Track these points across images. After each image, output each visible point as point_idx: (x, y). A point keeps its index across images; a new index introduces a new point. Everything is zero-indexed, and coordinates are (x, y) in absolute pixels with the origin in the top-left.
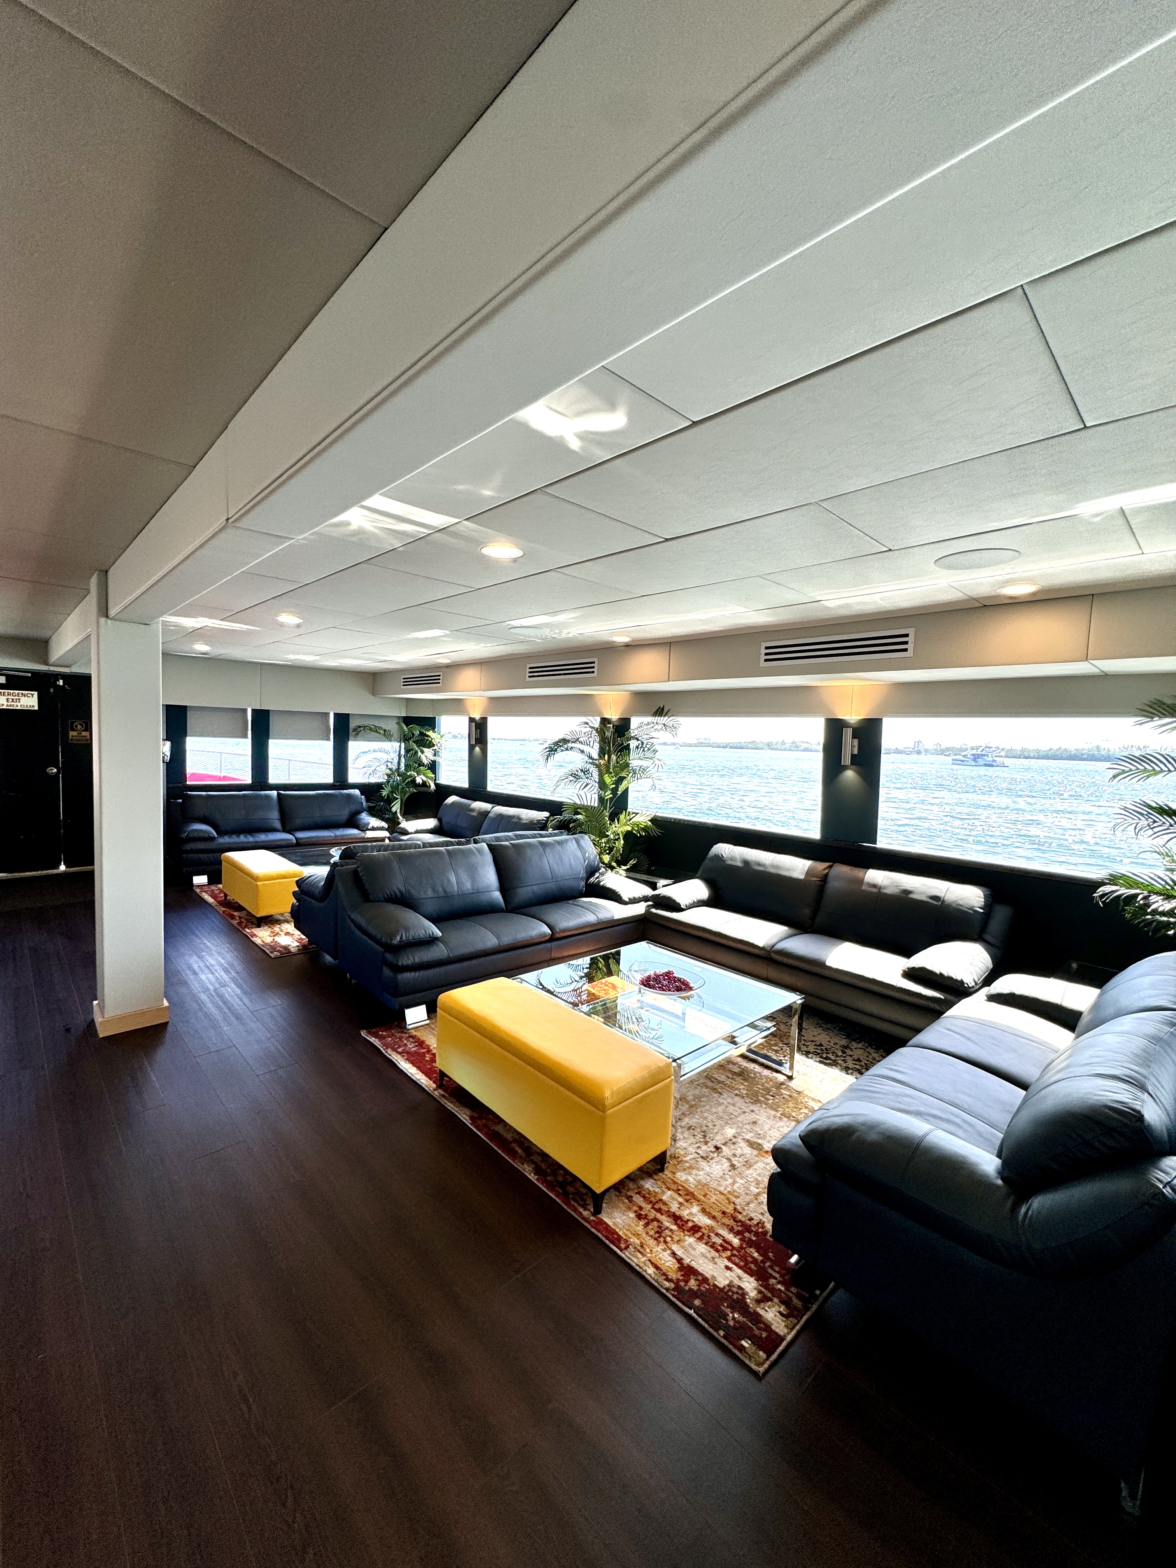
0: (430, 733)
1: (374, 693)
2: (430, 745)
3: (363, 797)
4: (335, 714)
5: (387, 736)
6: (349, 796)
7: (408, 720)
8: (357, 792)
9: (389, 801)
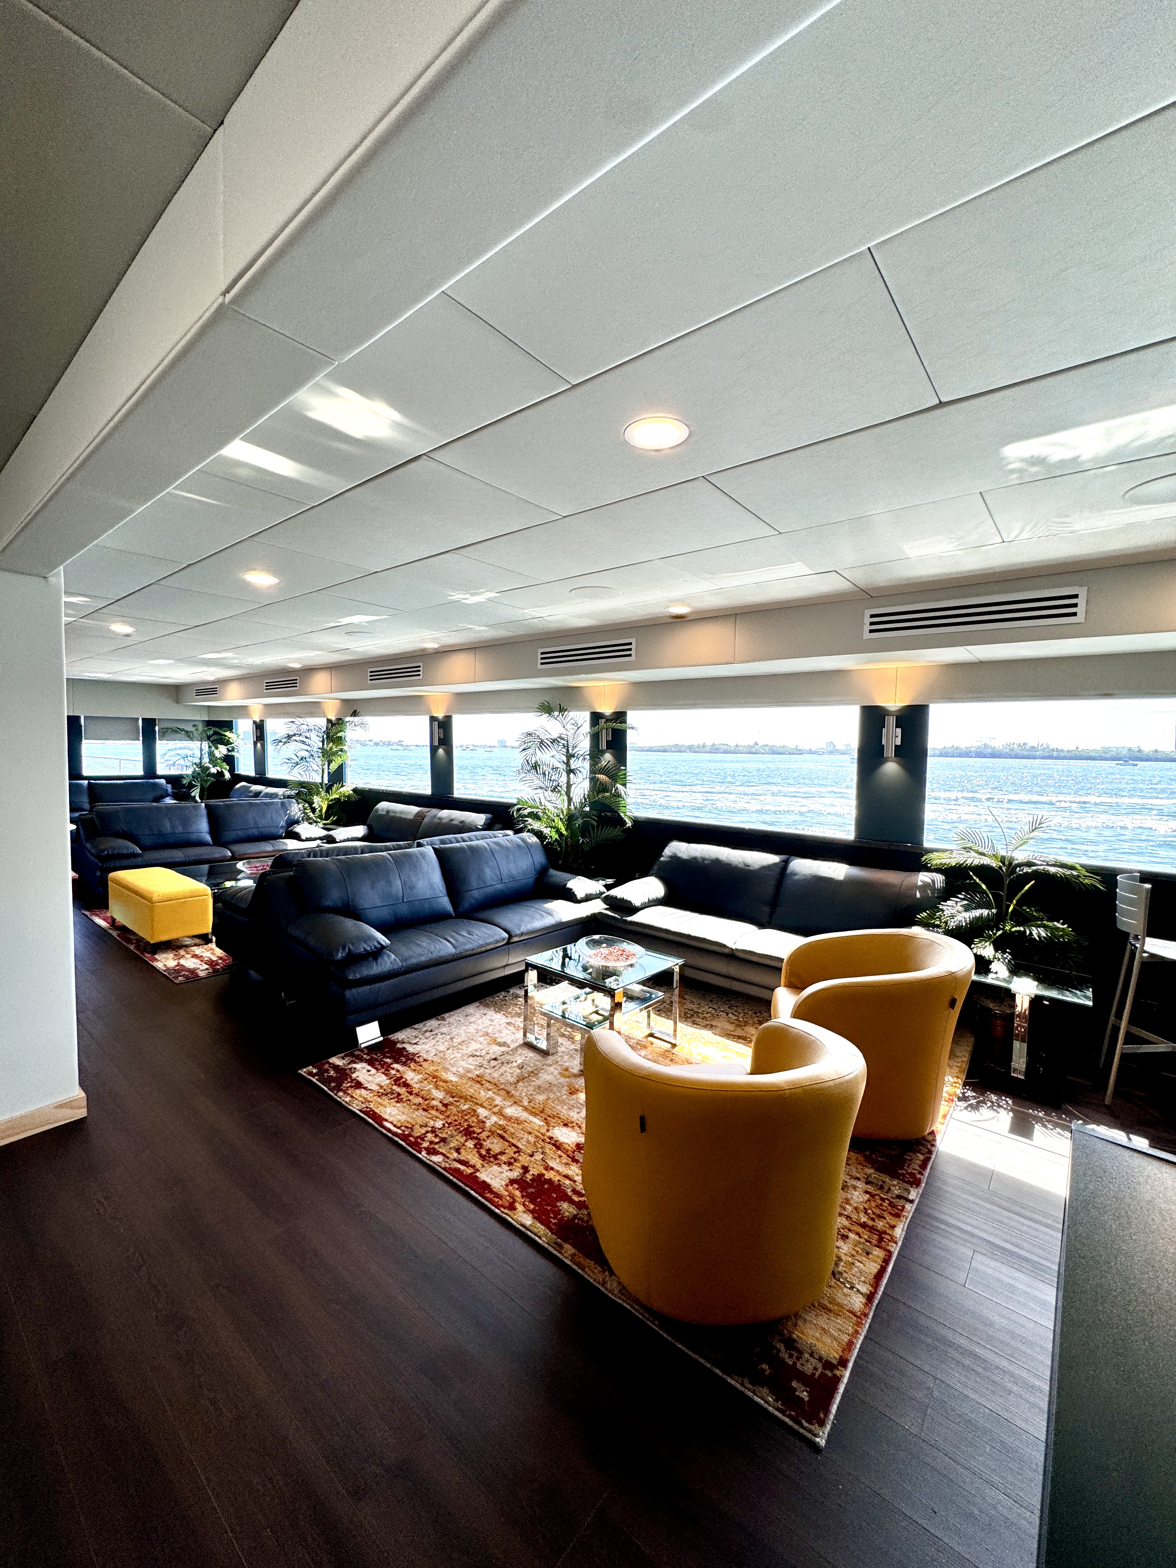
0: (228, 734)
1: (177, 701)
2: (227, 743)
3: (169, 786)
4: (143, 719)
5: (189, 736)
6: (155, 784)
7: (209, 723)
8: (163, 781)
9: (191, 786)
